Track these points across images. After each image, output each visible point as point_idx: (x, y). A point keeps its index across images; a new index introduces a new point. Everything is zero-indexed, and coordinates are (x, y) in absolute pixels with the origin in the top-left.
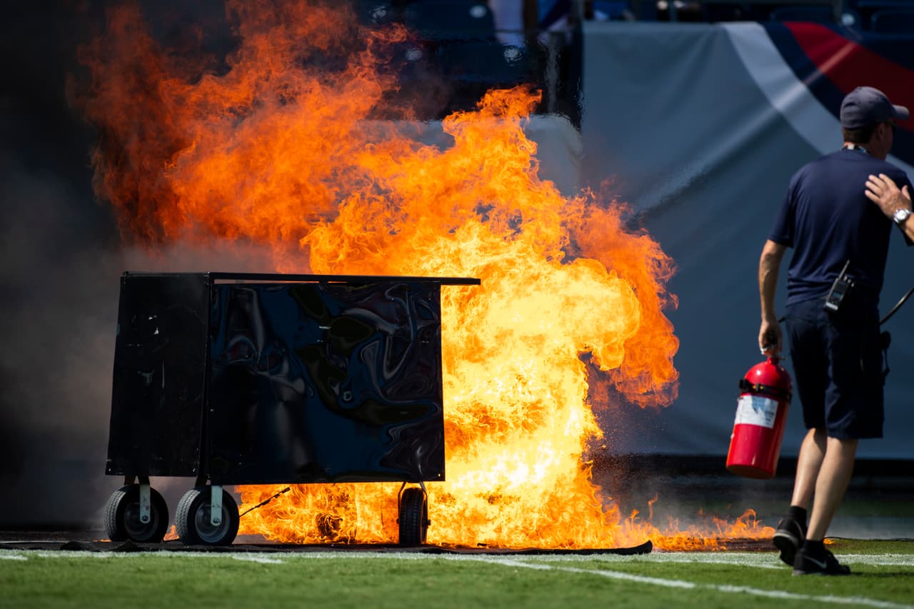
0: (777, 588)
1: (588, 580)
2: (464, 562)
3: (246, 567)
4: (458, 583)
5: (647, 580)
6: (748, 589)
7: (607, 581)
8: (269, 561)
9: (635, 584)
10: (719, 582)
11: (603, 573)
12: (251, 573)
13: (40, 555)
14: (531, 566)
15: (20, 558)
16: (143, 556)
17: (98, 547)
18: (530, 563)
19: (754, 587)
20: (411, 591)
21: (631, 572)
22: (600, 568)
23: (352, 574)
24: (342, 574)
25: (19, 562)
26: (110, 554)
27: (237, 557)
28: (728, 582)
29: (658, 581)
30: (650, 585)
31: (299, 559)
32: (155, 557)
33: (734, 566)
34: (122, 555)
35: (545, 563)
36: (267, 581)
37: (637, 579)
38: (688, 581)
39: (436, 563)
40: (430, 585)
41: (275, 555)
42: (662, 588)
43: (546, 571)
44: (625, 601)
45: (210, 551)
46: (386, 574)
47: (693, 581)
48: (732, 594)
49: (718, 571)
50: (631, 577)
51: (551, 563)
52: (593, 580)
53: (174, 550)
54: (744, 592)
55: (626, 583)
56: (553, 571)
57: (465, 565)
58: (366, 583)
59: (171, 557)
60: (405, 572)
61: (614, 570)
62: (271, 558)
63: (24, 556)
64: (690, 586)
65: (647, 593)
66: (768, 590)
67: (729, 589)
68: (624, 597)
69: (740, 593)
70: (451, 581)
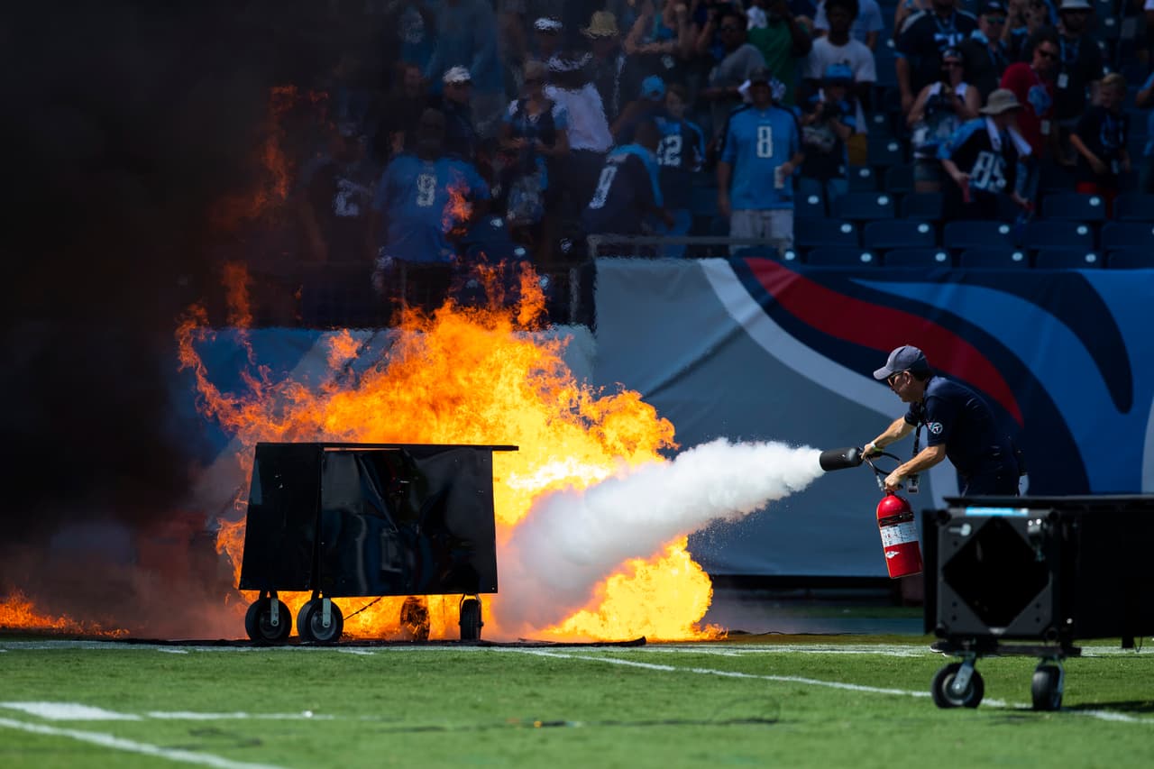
0: (735, 670)
1: (597, 665)
2: (507, 653)
3: (347, 657)
4: (501, 668)
5: (640, 665)
6: (714, 671)
7: (610, 666)
8: (365, 653)
9: (631, 667)
10: (692, 666)
11: (607, 660)
12: (351, 662)
13: (198, 650)
14: (556, 655)
15: (183, 652)
16: (273, 650)
18: (556, 653)
19: (718, 670)
21: (629, 659)
22: (607, 656)
23: (425, 662)
24: (417, 662)
25: (182, 655)
26: (249, 649)
27: (341, 650)
28: (699, 666)
29: (648, 666)
30: (642, 668)
31: (386, 651)
32: (281, 650)
33: (705, 654)
34: (257, 649)
35: (566, 653)
36: (361, 667)
37: (633, 664)
38: (670, 666)
39: (487, 654)
40: (480, 669)
41: (369, 649)
42: (651, 670)
43: (567, 659)
44: (623, 681)
45: (322, 646)
46: (449, 661)
47: (674, 665)
48: (702, 674)
49: (693, 658)
50: (628, 663)
51: (571, 653)
52: (601, 665)
53: (295, 646)
54: (711, 673)
55: (624, 667)
56: (572, 659)
57: (506, 655)
59: (293, 651)
60: (463, 660)
61: (616, 658)
62: (367, 651)
63: (186, 650)
64: (672, 669)
65: (639, 674)
66: (729, 672)
67: (700, 670)
68: (622, 677)
69: (707, 674)
70: (496, 666)
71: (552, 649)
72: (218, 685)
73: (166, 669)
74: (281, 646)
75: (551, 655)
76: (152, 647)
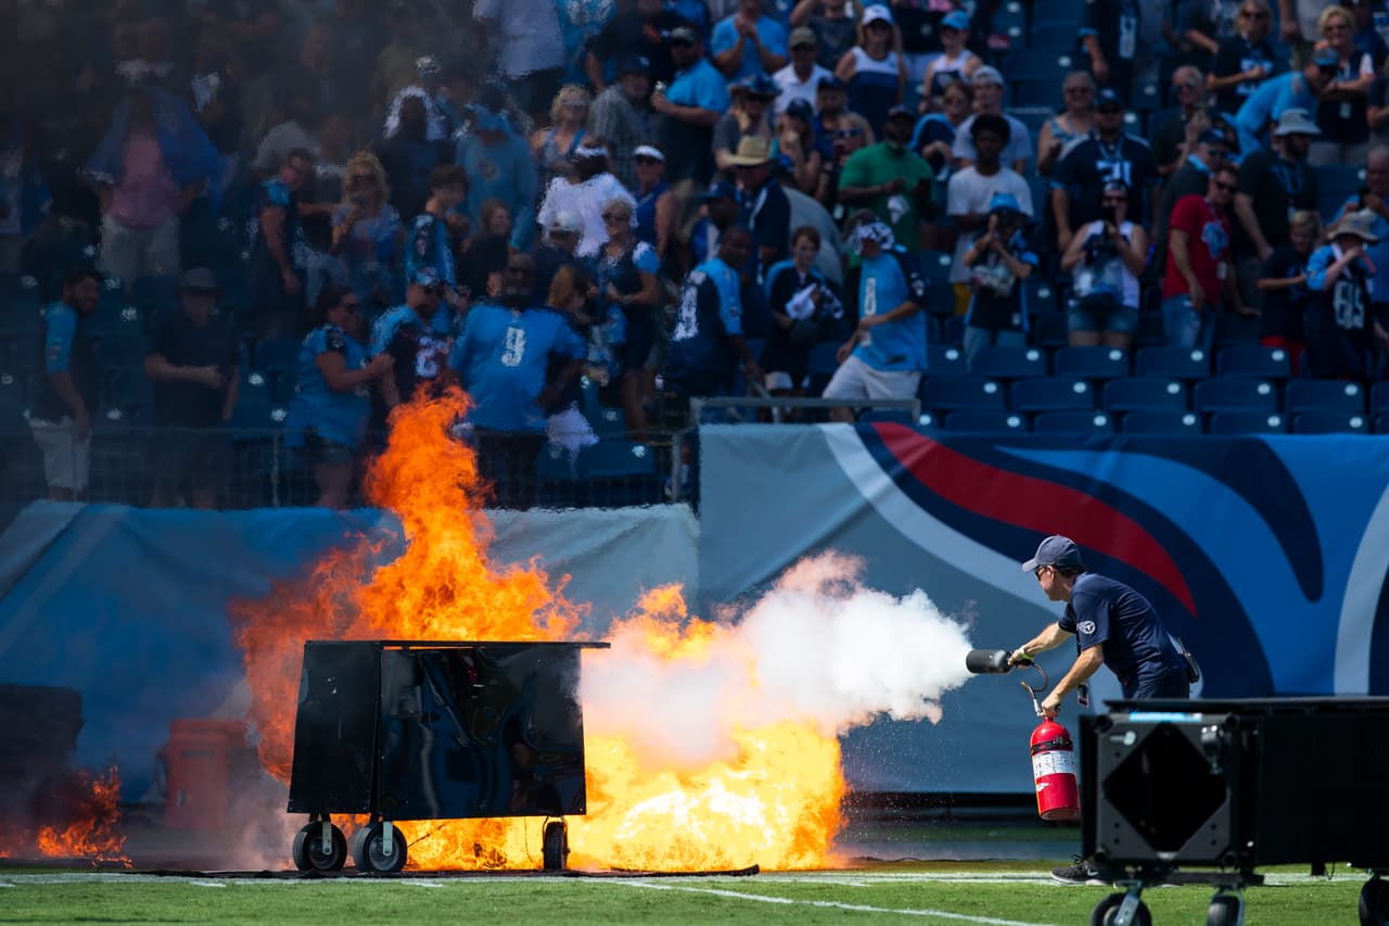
0: (863, 903)
1: (702, 898)
2: (598, 884)
3: (412, 891)
4: (590, 901)
5: (752, 897)
6: (838, 904)
7: (718, 899)
8: (432, 885)
9: (742, 900)
10: (814, 898)
11: (714, 892)
12: (416, 896)
13: (237, 883)
14: (656, 887)
15: (220, 885)
16: (325, 882)
17: (286, 875)
18: (655, 883)
19: (843, 902)
20: (551, 909)
21: (740, 891)
22: (714, 888)
23: (501, 896)
24: (493, 895)
25: (219, 889)
26: (297, 881)
27: (404, 881)
28: (822, 898)
29: (762, 898)
30: (755, 901)
31: (457, 883)
32: (335, 883)
33: (828, 884)
34: (307, 882)
35: (667, 884)
36: (429, 902)
37: (744, 896)
38: (787, 898)
39: (574, 885)
40: (567, 903)
41: (437, 880)
42: (765, 903)
43: (668, 890)
44: (732, 916)
45: (383, 877)
46: (530, 894)
47: (792, 897)
48: (825, 907)
49: (814, 889)
50: (738, 895)
51: (672, 884)
52: (707, 898)
53: (351, 877)
54: (835, 906)
55: (734, 900)
56: (673, 891)
57: (597, 887)
58: (513, 903)
59: (348, 883)
60: (547, 893)
61: (725, 890)
62: (434, 883)
63: (224, 883)
64: (790, 901)
65: (751, 908)
66: (855, 905)
67: (822, 903)
68: (731, 911)
69: (831, 907)
70: (585, 900)
71: (651, 879)
73: (201, 906)
74: (335, 877)
75: (649, 886)
76: (185, 879)
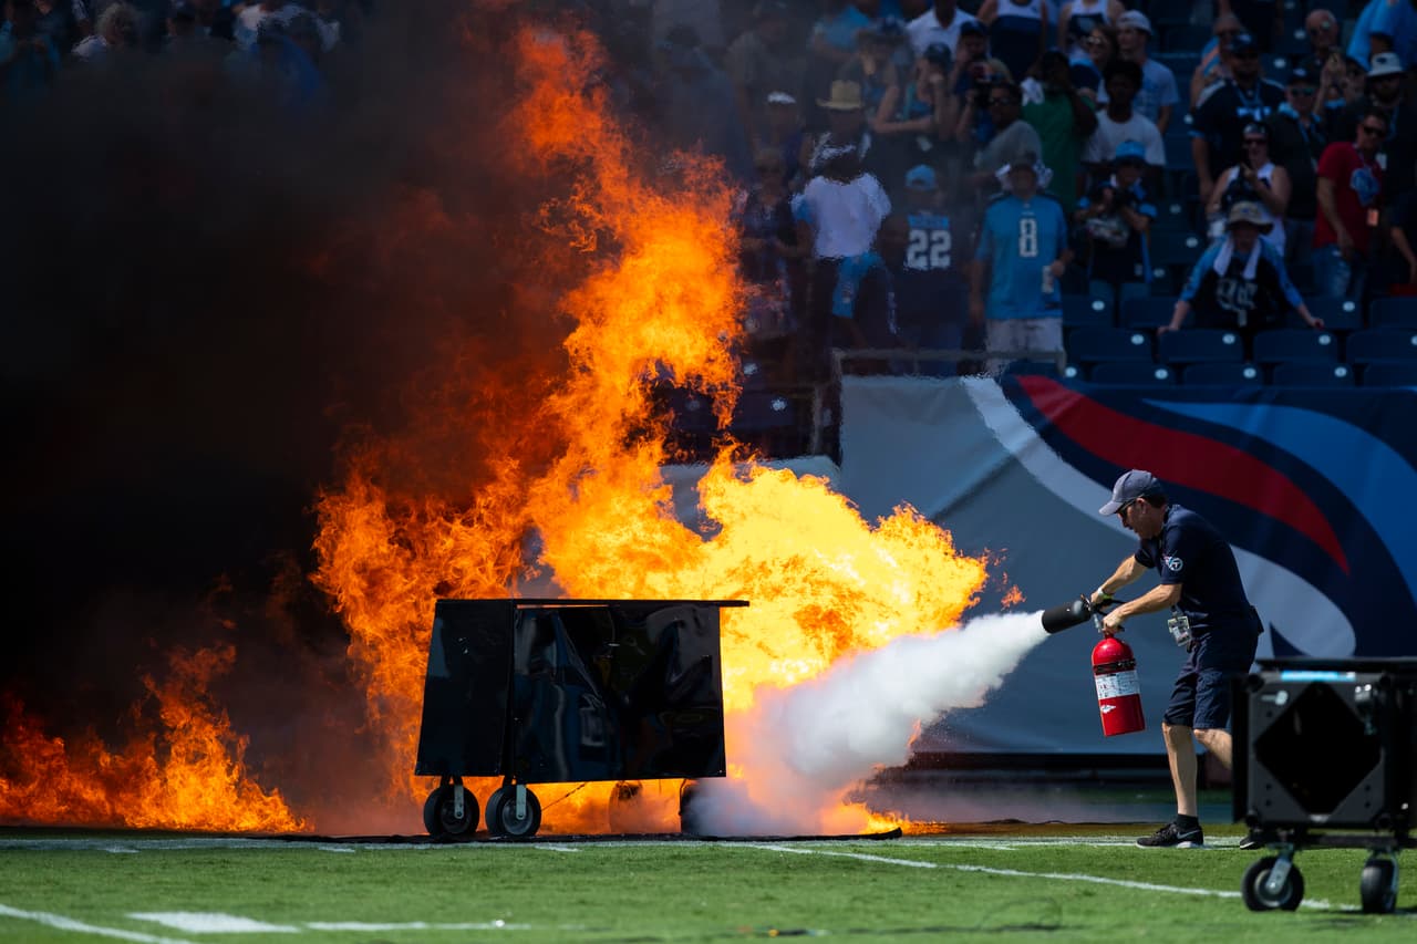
0: (1007, 868)
1: (844, 862)
2: (737, 848)
3: (546, 855)
4: (729, 866)
5: (894, 861)
6: (983, 868)
7: (859, 863)
8: (567, 850)
9: (884, 864)
10: (958, 862)
11: (857, 856)
12: (550, 860)
13: (367, 848)
14: (796, 851)
15: (349, 850)
16: (457, 847)
18: (794, 848)
19: (988, 867)
21: (882, 855)
22: (855, 851)
23: (638, 860)
24: (629, 859)
25: (348, 854)
26: (428, 846)
27: (538, 846)
28: (966, 862)
29: (905, 862)
30: (898, 865)
31: (593, 847)
33: (973, 848)
34: (438, 847)
35: (807, 848)
36: (564, 867)
37: (886, 860)
38: (931, 862)
39: (712, 849)
40: (705, 868)
41: (572, 844)
42: (908, 868)
43: (808, 854)
44: (874, 880)
45: (516, 842)
46: (667, 859)
47: (936, 862)
48: (969, 872)
49: (958, 853)
50: (881, 859)
51: (813, 848)
52: (848, 862)
53: (484, 842)
54: (979, 871)
55: (876, 864)
56: (814, 855)
57: (737, 851)
59: (481, 848)
60: (684, 857)
61: (867, 854)
62: (569, 847)
63: (353, 848)
64: (933, 866)
65: (894, 872)
66: (1001, 869)
67: (967, 867)
68: (873, 876)
69: (975, 872)
70: (724, 864)
71: (790, 844)
72: (391, 890)
73: (329, 871)
74: (466, 842)
75: (789, 850)
76: (312, 844)
